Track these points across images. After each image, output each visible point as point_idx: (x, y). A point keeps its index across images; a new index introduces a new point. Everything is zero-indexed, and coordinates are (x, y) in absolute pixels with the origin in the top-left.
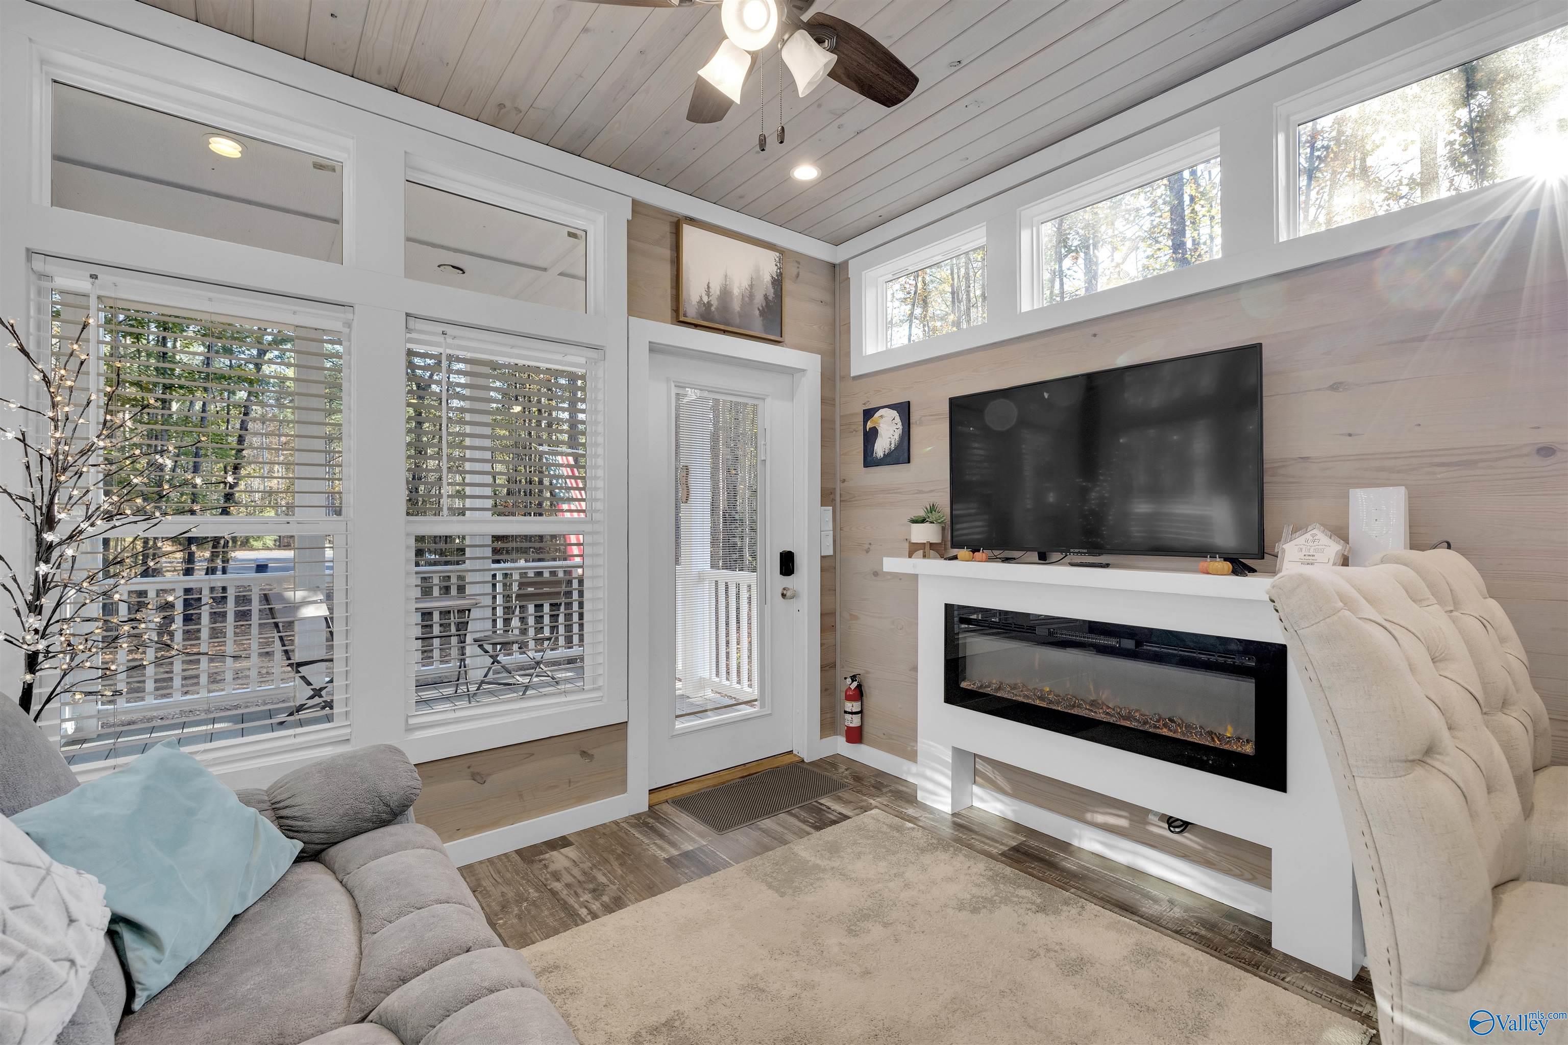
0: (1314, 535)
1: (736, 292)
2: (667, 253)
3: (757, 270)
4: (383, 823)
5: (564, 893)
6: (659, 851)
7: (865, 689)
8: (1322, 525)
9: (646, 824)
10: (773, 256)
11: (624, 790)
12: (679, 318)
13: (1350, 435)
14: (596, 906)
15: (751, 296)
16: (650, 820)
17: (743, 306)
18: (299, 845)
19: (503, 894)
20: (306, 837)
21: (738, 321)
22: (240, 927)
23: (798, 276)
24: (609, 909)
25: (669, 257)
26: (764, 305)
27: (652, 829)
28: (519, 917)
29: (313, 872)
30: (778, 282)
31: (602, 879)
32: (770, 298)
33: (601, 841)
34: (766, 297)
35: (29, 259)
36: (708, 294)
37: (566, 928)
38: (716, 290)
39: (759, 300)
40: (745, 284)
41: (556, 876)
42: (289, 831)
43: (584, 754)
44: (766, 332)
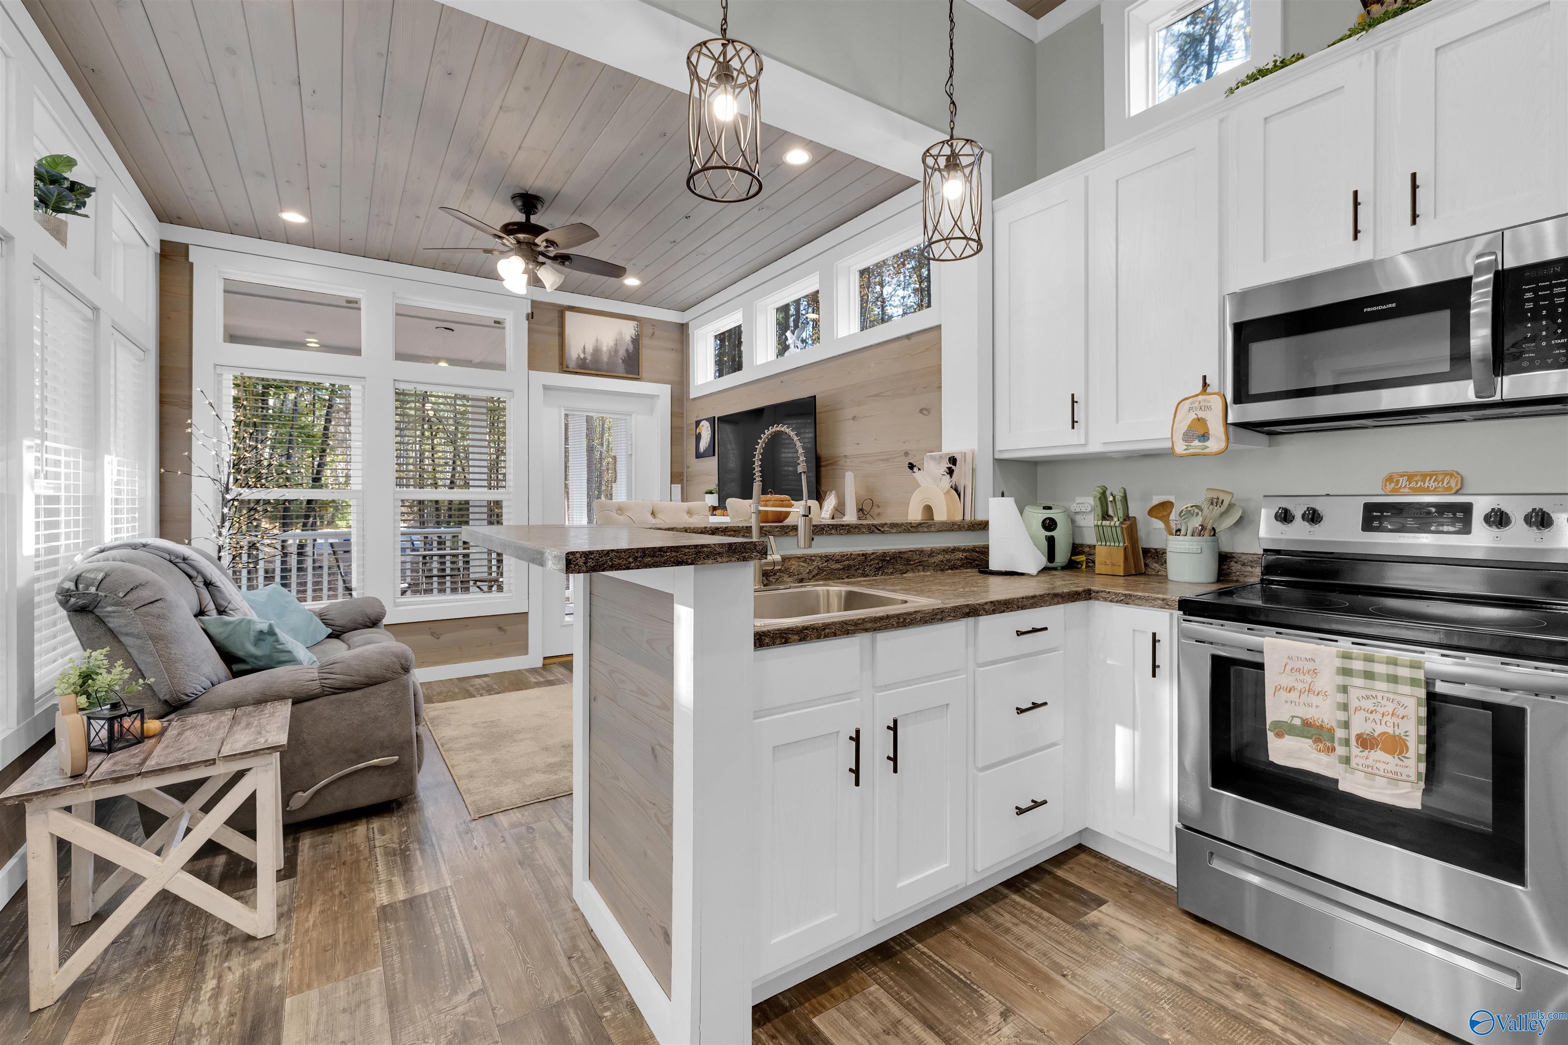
1: (605, 349)
2: (556, 329)
3: (621, 333)
4: (368, 626)
5: (473, 691)
10: (632, 324)
11: (527, 654)
12: (564, 368)
15: (616, 351)
17: (610, 357)
18: (330, 631)
19: (441, 690)
20: (333, 627)
21: (606, 367)
23: (653, 334)
25: (557, 333)
26: (626, 355)
27: (538, 673)
28: (446, 697)
30: (636, 341)
32: (630, 351)
34: (627, 350)
35: (215, 368)
36: (584, 352)
38: (590, 349)
39: (622, 353)
40: (612, 343)
41: (472, 686)
42: (327, 624)
43: (500, 628)
44: (627, 373)
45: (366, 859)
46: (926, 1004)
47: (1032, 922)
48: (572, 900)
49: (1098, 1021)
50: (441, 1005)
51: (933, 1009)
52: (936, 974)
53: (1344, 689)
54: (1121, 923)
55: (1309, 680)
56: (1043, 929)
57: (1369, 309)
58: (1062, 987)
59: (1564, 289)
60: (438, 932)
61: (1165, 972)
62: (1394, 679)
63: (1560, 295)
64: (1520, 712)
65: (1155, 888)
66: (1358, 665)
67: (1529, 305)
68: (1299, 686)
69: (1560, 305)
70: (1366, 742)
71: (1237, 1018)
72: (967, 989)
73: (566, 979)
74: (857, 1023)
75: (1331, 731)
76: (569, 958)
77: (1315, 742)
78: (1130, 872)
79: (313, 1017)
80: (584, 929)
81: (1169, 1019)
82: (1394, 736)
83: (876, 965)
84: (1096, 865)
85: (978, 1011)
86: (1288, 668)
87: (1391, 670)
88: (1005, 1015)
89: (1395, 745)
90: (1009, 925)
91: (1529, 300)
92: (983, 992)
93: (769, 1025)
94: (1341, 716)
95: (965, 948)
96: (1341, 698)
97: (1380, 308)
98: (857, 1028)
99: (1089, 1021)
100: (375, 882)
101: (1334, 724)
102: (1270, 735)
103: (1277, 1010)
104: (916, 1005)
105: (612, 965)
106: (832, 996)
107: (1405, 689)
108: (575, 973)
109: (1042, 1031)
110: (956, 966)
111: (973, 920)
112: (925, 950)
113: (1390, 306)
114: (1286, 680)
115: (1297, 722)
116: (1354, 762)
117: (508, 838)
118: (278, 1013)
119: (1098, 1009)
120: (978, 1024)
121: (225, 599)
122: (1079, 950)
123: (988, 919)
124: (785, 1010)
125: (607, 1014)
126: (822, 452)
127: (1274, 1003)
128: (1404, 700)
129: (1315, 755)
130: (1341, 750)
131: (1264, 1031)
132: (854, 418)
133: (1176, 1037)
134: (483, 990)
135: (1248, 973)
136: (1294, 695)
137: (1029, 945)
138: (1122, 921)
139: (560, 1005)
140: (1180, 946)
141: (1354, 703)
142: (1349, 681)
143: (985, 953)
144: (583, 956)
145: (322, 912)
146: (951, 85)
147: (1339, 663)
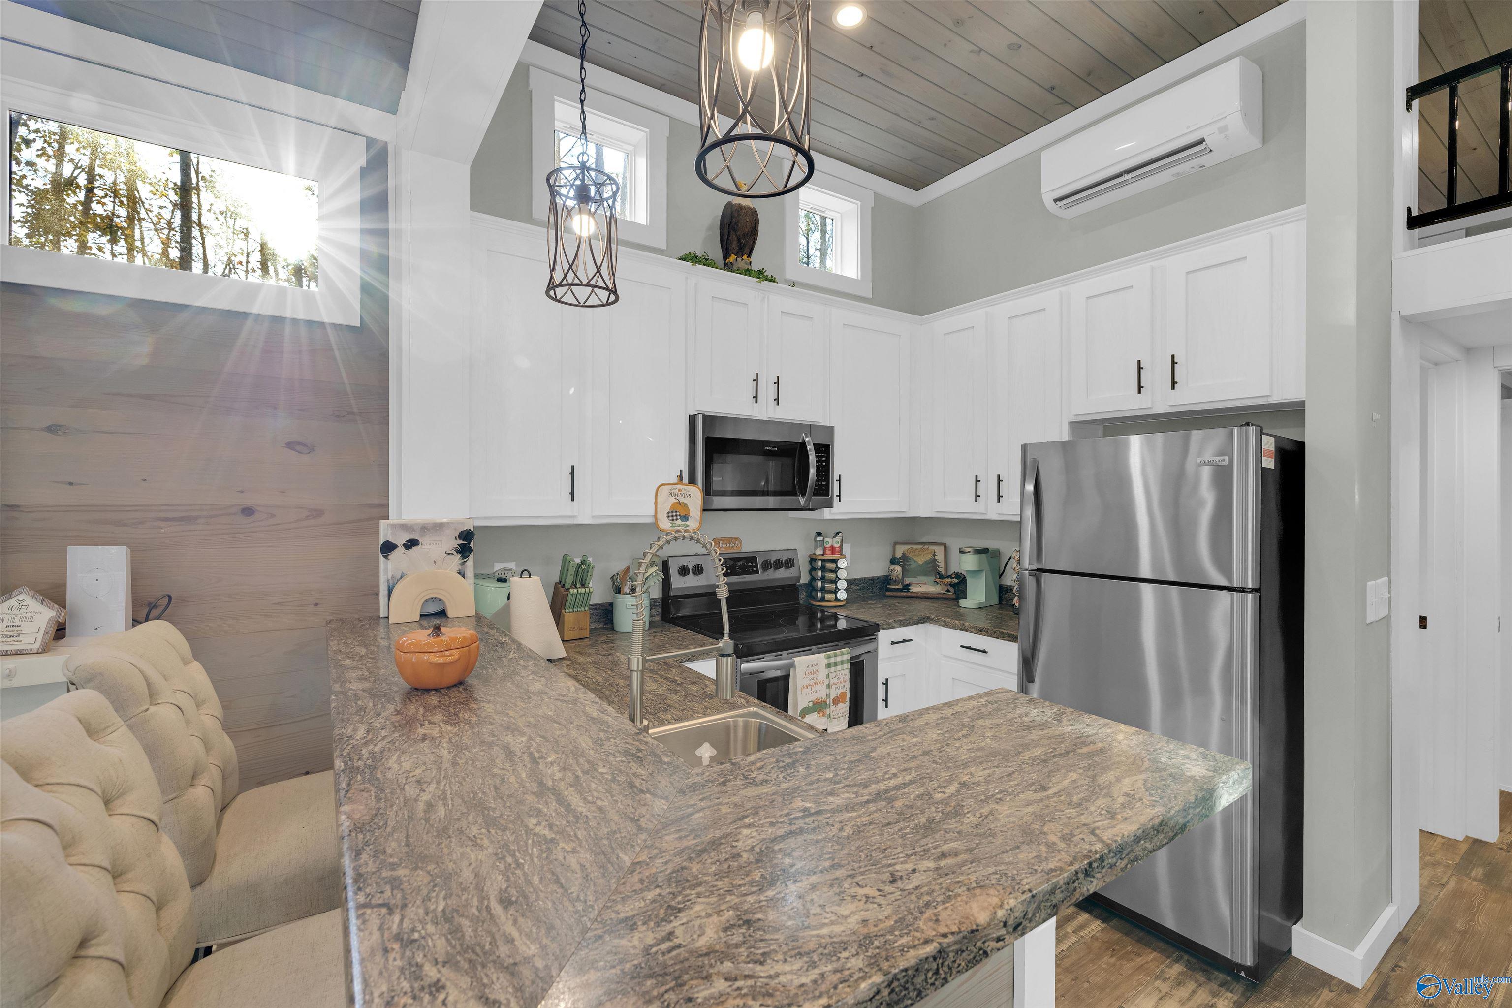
0: (20, 601)
8: (31, 588)
13: (71, 484)
57: (767, 448)
97: (771, 448)
113: (775, 449)
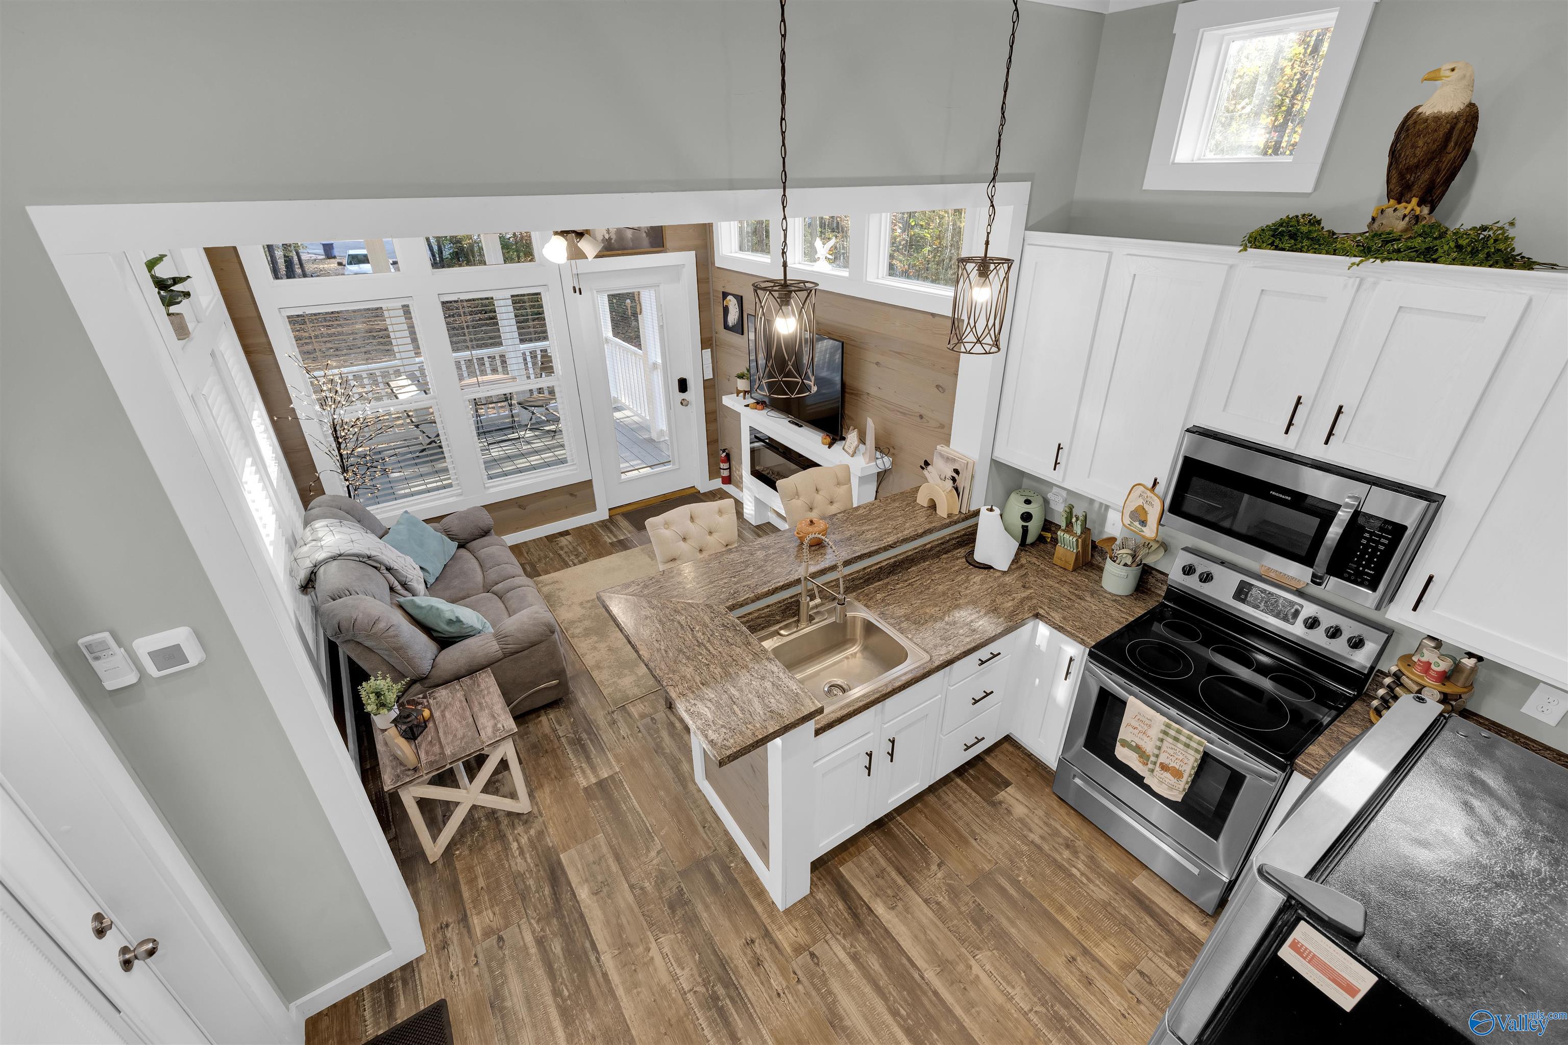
4: (483, 536)
5: (564, 556)
6: (608, 539)
7: (732, 457)
9: (606, 526)
11: (595, 510)
14: (576, 561)
16: (608, 524)
17: (634, 235)
18: (457, 544)
19: (539, 555)
20: (459, 541)
21: (631, 244)
22: (447, 568)
24: (581, 563)
27: (608, 528)
28: (545, 564)
29: (463, 551)
31: (581, 550)
33: (584, 533)
36: (609, 233)
37: (563, 569)
41: (562, 548)
42: (453, 539)
43: (572, 495)
44: (652, 247)
45: (558, 748)
46: (899, 858)
47: (965, 801)
48: (695, 784)
49: (987, 869)
50: (643, 859)
51: (903, 862)
52: (906, 838)
53: (1162, 740)
54: (1015, 801)
55: (1146, 728)
56: (970, 805)
57: (1274, 493)
58: (973, 847)
59: (1386, 542)
60: (625, 808)
61: (1032, 836)
62: (1188, 746)
63: (1383, 544)
64: (1244, 777)
65: (1043, 773)
66: (1172, 733)
67: (1364, 541)
68: (1140, 728)
69: (1380, 550)
70: (1164, 767)
71: (1060, 867)
72: (922, 848)
73: (705, 842)
74: (863, 871)
75: (1148, 757)
76: (704, 827)
77: (1139, 757)
78: (1032, 759)
79: (579, 866)
80: (707, 806)
81: (1025, 868)
82: (1178, 770)
83: (873, 832)
84: (1012, 753)
85: (926, 863)
86: (1137, 718)
87: (1188, 741)
88: (939, 866)
89: (1178, 774)
90: (951, 802)
91: (1366, 538)
92: (930, 850)
93: (817, 871)
94: (1156, 752)
95: (924, 819)
96: (1159, 743)
97: (1281, 496)
98: (863, 873)
99: (983, 869)
100: (573, 768)
101: (1151, 754)
102: (1118, 744)
103: (1083, 861)
104: (894, 859)
105: (728, 832)
106: (850, 853)
107: (1192, 752)
108: (709, 838)
109: (957, 875)
110: (917, 833)
111: (931, 799)
112: (902, 821)
113: (1287, 498)
114: (1134, 723)
115: (1134, 744)
116: (1155, 773)
117: (642, 728)
118: (560, 863)
119: (990, 861)
120: (925, 871)
121: (403, 576)
122: (988, 821)
123: (939, 798)
124: (826, 863)
125: (732, 865)
126: (848, 381)
127: (1083, 857)
128: (1189, 756)
129: (1137, 762)
130: (1150, 766)
131: (1071, 875)
132: (877, 364)
133: (1025, 879)
134: (663, 850)
135: (1076, 838)
136: (1136, 731)
137: (960, 818)
138: (1017, 800)
139: (705, 859)
140: (1045, 818)
141: (1164, 748)
142: (1165, 737)
143: (936, 824)
144: (711, 826)
145: (551, 792)
146: (994, 186)
147: (1163, 728)
